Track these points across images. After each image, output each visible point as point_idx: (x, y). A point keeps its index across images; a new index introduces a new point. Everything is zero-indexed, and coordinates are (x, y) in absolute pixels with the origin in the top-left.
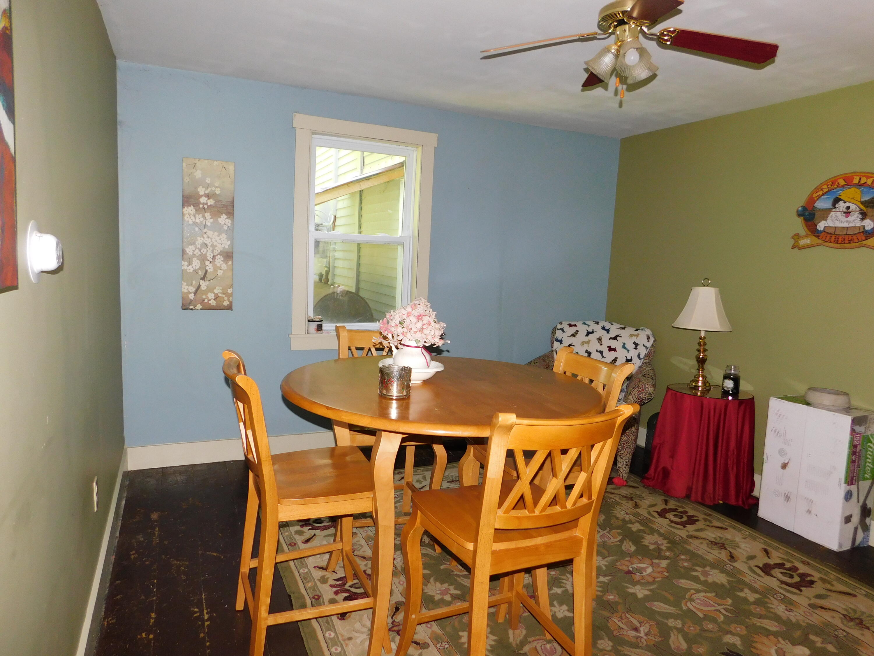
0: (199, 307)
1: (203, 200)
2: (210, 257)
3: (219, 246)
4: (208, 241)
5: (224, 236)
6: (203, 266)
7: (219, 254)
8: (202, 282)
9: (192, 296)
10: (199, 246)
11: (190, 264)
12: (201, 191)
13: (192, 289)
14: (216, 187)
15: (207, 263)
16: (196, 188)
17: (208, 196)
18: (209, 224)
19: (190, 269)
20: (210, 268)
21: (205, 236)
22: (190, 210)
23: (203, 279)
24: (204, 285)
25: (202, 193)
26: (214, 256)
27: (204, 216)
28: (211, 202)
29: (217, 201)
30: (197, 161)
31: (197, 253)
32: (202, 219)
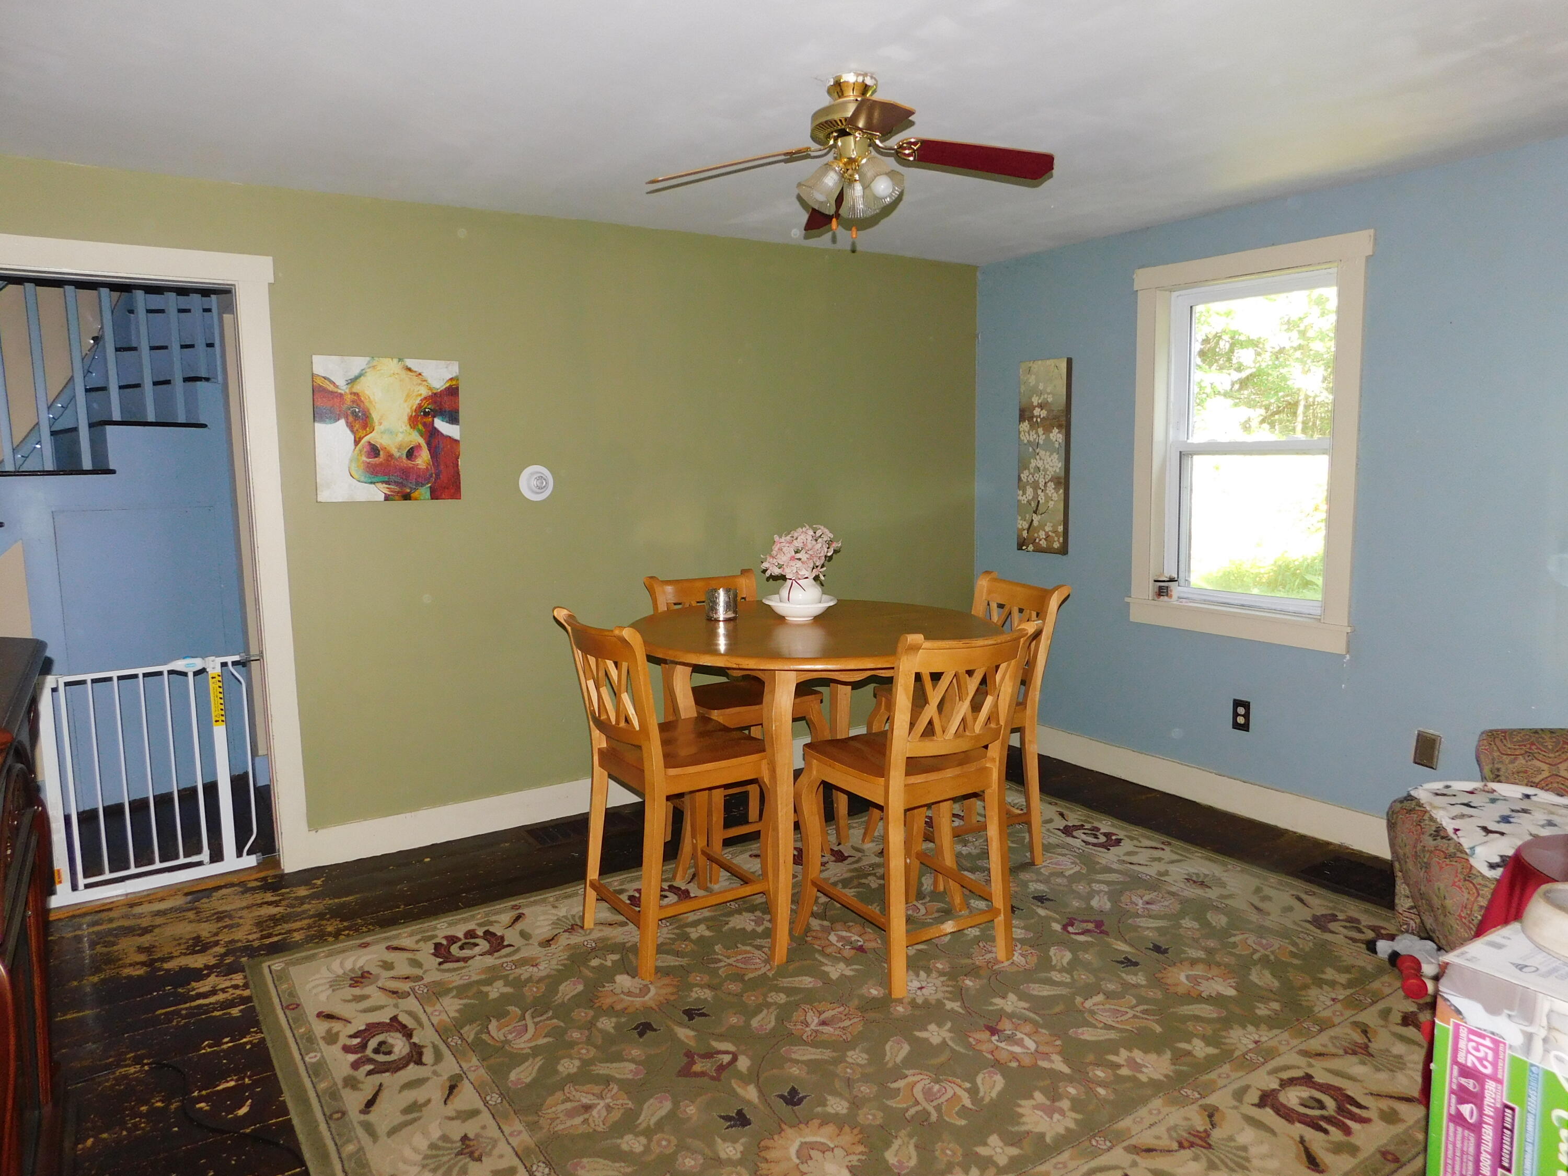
0: (1031, 548)
1: (1037, 412)
2: (1041, 485)
3: (1050, 469)
4: (1040, 464)
5: (1055, 456)
6: (1036, 496)
7: (1051, 480)
8: (1034, 515)
9: (1025, 534)
10: (1032, 471)
11: (1024, 493)
12: (1035, 400)
13: (1026, 525)
14: (1049, 394)
15: (1039, 492)
16: (1030, 398)
17: (1041, 406)
18: (1041, 442)
19: (1024, 499)
20: (1042, 498)
21: (1038, 457)
22: (1025, 426)
23: (1035, 512)
24: (1036, 518)
25: (1035, 404)
26: (1046, 483)
27: (1037, 433)
28: (1044, 413)
29: (1049, 411)
30: (1031, 364)
31: (1031, 479)
32: (1035, 436)
